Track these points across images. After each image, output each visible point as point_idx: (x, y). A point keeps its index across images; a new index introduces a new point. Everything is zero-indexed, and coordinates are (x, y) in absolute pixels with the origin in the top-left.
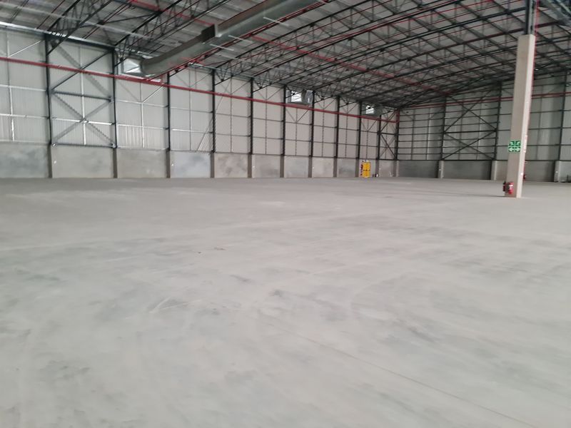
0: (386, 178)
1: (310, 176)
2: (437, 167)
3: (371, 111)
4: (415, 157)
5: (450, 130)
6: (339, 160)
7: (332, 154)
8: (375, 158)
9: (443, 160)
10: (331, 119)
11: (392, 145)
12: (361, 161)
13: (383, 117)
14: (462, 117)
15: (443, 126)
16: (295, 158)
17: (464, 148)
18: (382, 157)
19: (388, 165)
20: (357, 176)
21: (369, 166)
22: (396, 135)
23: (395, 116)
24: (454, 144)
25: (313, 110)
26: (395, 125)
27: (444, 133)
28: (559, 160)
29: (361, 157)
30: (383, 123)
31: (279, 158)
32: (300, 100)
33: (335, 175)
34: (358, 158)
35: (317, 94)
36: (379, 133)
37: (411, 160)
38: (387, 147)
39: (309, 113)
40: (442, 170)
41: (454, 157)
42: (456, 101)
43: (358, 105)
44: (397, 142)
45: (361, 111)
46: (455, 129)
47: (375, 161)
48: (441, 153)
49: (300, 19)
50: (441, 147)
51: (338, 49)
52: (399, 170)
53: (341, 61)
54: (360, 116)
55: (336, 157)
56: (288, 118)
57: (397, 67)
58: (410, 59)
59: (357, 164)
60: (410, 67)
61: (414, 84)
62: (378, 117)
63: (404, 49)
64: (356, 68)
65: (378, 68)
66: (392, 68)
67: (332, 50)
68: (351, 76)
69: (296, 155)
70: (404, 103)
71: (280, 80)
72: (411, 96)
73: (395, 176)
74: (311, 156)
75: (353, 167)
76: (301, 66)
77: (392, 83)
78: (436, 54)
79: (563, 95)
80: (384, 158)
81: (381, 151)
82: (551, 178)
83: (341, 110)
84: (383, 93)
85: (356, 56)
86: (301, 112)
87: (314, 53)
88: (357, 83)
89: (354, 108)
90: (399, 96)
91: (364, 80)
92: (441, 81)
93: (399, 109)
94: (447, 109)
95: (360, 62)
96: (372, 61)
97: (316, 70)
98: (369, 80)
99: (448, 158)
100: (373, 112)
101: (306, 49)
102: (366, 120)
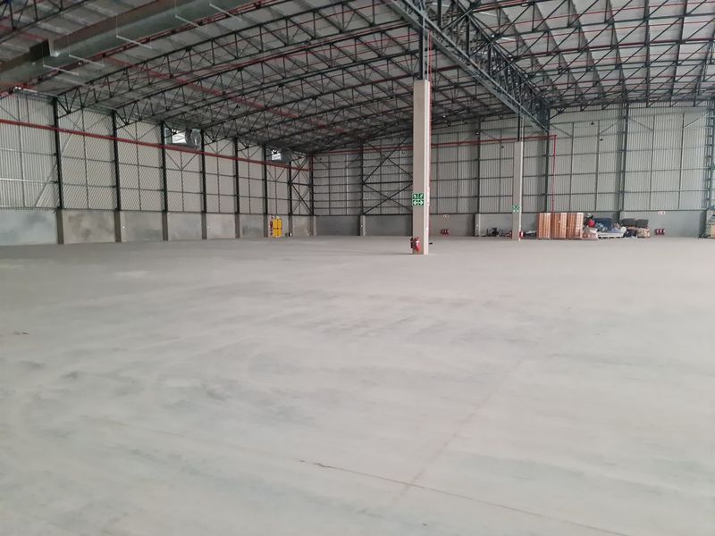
0: (302, 237)
1: (204, 237)
2: (359, 223)
3: (277, 156)
4: (334, 212)
5: (369, 181)
6: (242, 218)
7: (232, 209)
8: (287, 213)
9: (364, 214)
10: (227, 166)
11: (307, 198)
12: (269, 218)
13: (293, 164)
14: (380, 165)
15: (362, 175)
16: (183, 215)
17: (385, 201)
18: (296, 212)
19: (304, 221)
20: (266, 235)
21: (280, 223)
22: (311, 186)
23: (308, 162)
24: (375, 196)
25: (203, 154)
26: (308, 173)
27: (364, 183)
28: (478, 212)
29: (269, 212)
30: (293, 171)
31: (160, 215)
32: (183, 141)
33: (238, 236)
34: (266, 214)
35: (206, 135)
36: (290, 183)
37: (330, 215)
38: (301, 200)
39: (197, 158)
40: (364, 226)
41: (376, 211)
42: (374, 148)
43: (261, 149)
44: (312, 194)
45: (265, 156)
46: (375, 179)
47: (287, 217)
48: (362, 207)
49: (170, 41)
50: (362, 200)
51: (226, 80)
52: (317, 228)
53: (232, 95)
54: (265, 163)
55: (237, 213)
56: (169, 164)
57: (301, 106)
58: (314, 98)
59: (265, 221)
60: (316, 107)
61: (324, 127)
62: (287, 164)
63: (306, 86)
64: (252, 105)
65: (279, 106)
66: (296, 107)
67: (219, 81)
68: (247, 114)
69: (183, 211)
70: (316, 148)
71: (154, 115)
72: (323, 140)
73: (312, 234)
74: (204, 212)
75: (260, 225)
76: (181, 99)
77: (298, 124)
78: (343, 93)
79: (478, 143)
80: (298, 213)
81: (293, 206)
82: (472, 233)
83: (240, 155)
84: (289, 136)
85: (250, 90)
86: (187, 156)
87: (196, 83)
88: (256, 122)
89: (256, 153)
90: (309, 140)
91: (265, 119)
92: (354, 125)
93: (311, 155)
94: (365, 156)
95: (256, 97)
96: (271, 97)
97: (201, 104)
98: (270, 120)
99: (369, 213)
100: (280, 158)
101: (184, 78)
102: (273, 167)
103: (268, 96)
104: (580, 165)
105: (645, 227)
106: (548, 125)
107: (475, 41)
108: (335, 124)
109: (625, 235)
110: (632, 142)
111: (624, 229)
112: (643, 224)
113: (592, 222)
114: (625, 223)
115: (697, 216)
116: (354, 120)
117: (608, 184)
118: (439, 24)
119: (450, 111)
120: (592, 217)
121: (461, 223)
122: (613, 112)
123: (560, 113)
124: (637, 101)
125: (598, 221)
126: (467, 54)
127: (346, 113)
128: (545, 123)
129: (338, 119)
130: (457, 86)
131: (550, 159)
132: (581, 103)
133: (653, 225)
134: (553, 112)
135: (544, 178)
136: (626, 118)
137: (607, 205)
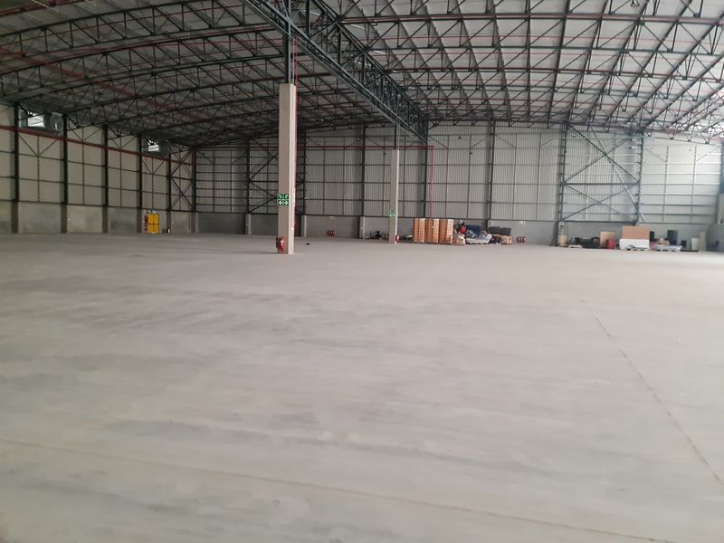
0: (182, 234)
1: (64, 230)
2: (244, 222)
3: (155, 148)
4: (218, 209)
5: (255, 179)
6: (110, 211)
7: (99, 201)
8: (165, 208)
9: (250, 212)
10: (95, 156)
11: (189, 193)
12: (144, 212)
13: (173, 157)
14: (268, 164)
15: (248, 173)
16: (38, 206)
17: (271, 200)
18: (176, 207)
19: (185, 217)
20: (139, 230)
21: (156, 219)
22: (193, 181)
23: (191, 156)
24: (261, 195)
25: (65, 140)
26: (191, 168)
27: (249, 181)
28: (362, 215)
29: (144, 206)
30: (173, 165)
31: (9, 205)
32: (41, 124)
33: (105, 230)
34: (140, 208)
35: (70, 119)
36: (169, 177)
37: (213, 212)
38: (181, 194)
39: (58, 144)
40: (249, 225)
41: (263, 210)
42: (260, 146)
43: (135, 139)
44: (195, 189)
45: (140, 147)
46: (262, 177)
47: (165, 212)
48: (248, 205)
50: (248, 198)
51: (89, 63)
52: (199, 224)
53: (99, 80)
54: (140, 154)
55: (105, 206)
56: (22, 148)
57: (178, 97)
58: (192, 90)
59: (139, 216)
60: (194, 100)
61: (205, 121)
62: (167, 157)
63: (181, 78)
64: (121, 91)
65: (154, 95)
66: (172, 98)
67: (81, 63)
68: (117, 101)
69: (39, 202)
70: (199, 141)
71: (4, 95)
72: (205, 134)
73: (193, 231)
74: (64, 203)
75: (133, 219)
76: (37, 79)
77: (177, 116)
78: (223, 88)
79: (363, 149)
80: (178, 209)
81: (172, 200)
82: (356, 235)
83: (110, 144)
84: (168, 128)
85: (120, 76)
86: (45, 142)
87: (54, 64)
88: (127, 111)
89: (130, 143)
90: (189, 133)
91: (138, 108)
92: (238, 121)
93: (194, 149)
94: (252, 154)
95: (126, 84)
96: (142, 86)
97: (62, 87)
98: (144, 108)
99: (255, 211)
100: (157, 149)
101: (40, 58)
102: (150, 159)
103: (140, 84)
104: (454, 175)
105: (508, 235)
106: (426, 136)
107: (347, 51)
108: (218, 119)
109: (491, 242)
110: (499, 157)
111: (490, 236)
112: (507, 232)
113: (464, 229)
114: (492, 231)
115: (552, 226)
116: (238, 116)
117: (478, 194)
118: (307, 32)
119: (335, 115)
120: (463, 224)
121: (347, 226)
122: (482, 128)
123: (435, 125)
124: (501, 120)
125: (468, 228)
126: (339, 63)
127: (228, 109)
128: (423, 134)
129: (219, 114)
130: (337, 91)
131: (429, 168)
132: (455, 118)
133: (516, 233)
134: (431, 124)
135: (423, 186)
136: (493, 134)
137: (477, 213)
